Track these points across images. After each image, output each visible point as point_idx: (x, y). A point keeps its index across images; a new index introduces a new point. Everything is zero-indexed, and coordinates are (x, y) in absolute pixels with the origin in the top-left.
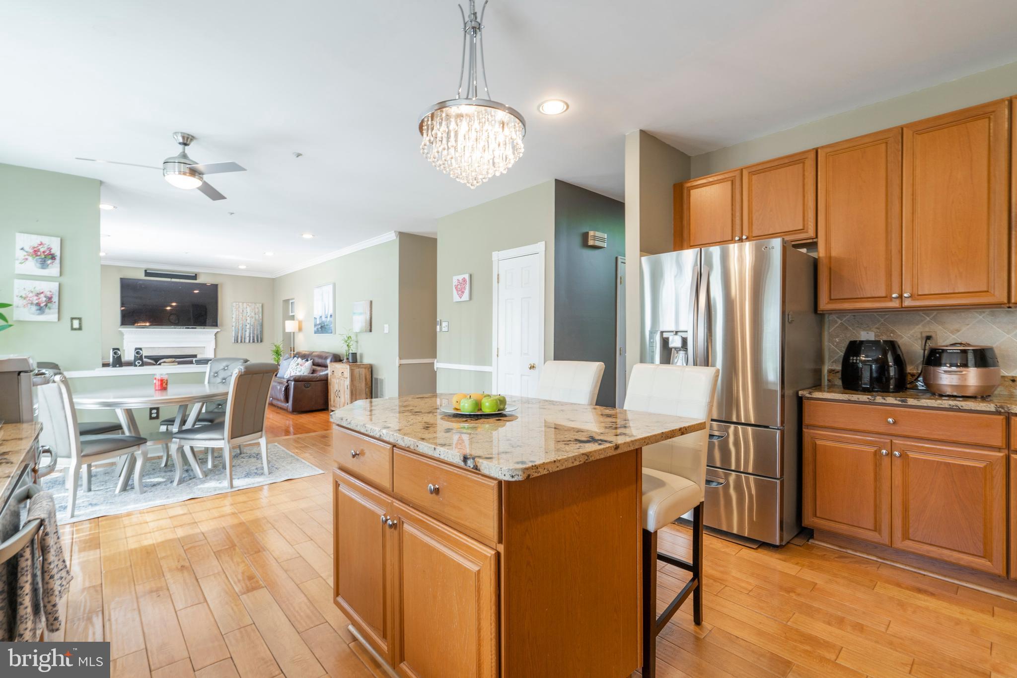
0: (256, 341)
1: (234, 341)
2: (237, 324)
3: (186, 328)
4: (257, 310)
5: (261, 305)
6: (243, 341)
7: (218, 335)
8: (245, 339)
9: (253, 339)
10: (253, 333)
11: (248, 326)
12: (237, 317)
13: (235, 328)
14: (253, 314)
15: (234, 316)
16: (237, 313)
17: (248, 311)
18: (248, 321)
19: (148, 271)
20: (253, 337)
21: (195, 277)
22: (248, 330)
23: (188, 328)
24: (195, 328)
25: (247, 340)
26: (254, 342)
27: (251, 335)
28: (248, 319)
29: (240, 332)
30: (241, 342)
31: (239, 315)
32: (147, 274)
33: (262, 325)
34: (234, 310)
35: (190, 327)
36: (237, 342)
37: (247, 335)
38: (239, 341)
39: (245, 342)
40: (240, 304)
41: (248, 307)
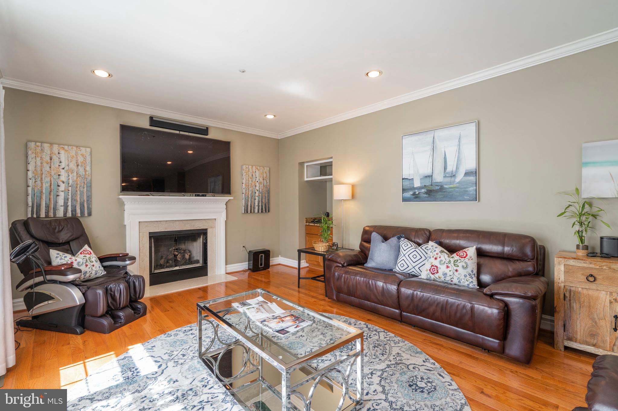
0: (264, 212)
1: (244, 212)
2: (247, 191)
3: (196, 196)
4: (265, 175)
5: (268, 169)
6: (253, 211)
7: (228, 204)
8: (254, 208)
9: (262, 209)
10: (262, 202)
11: (257, 194)
12: (247, 182)
13: (245, 195)
14: (261, 180)
15: (244, 181)
16: (247, 178)
17: (257, 176)
18: (257, 188)
19: (154, 119)
20: (262, 206)
21: (205, 131)
22: (257, 198)
23: (198, 196)
24: (205, 196)
25: (256, 211)
26: (262, 212)
27: (260, 204)
28: (257, 184)
29: (249, 200)
30: (251, 212)
31: (248, 180)
32: (153, 121)
33: (269, 193)
34: (244, 174)
35: (201, 194)
36: (247, 212)
37: (256, 204)
38: (249, 212)
39: (254, 212)
40: (250, 167)
41: (257, 171)
